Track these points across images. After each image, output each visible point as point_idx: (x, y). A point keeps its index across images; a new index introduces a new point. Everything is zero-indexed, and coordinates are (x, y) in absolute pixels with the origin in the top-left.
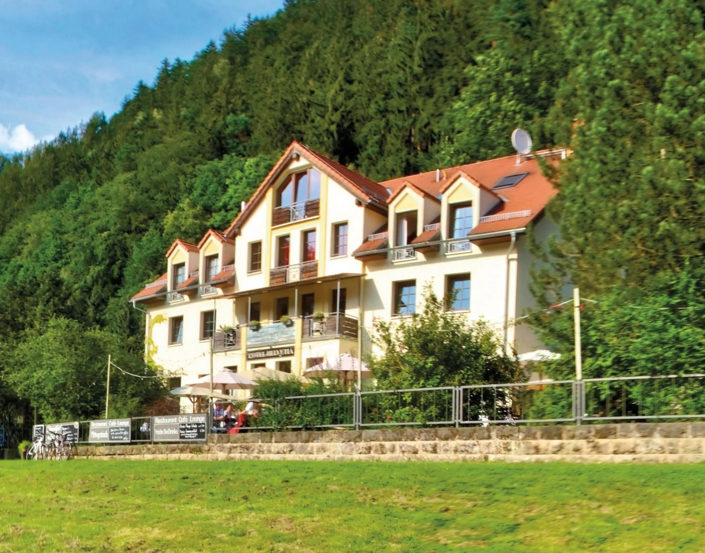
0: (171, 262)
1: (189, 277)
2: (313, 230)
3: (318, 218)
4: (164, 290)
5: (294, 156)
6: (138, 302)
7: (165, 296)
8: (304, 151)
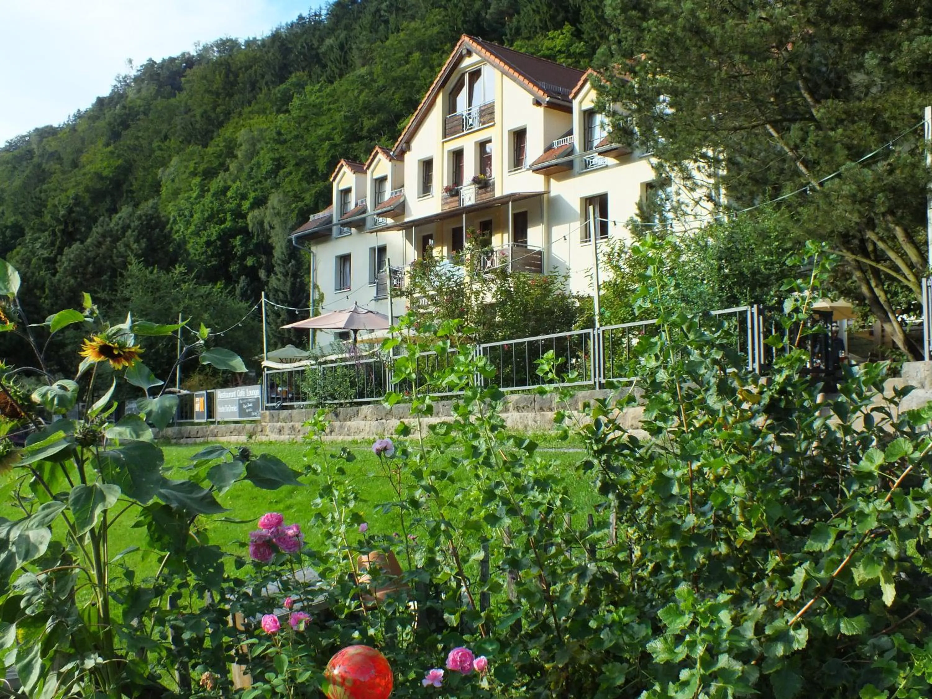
0: (337, 186)
1: (356, 205)
2: (490, 141)
3: (493, 125)
4: (329, 220)
5: (464, 52)
6: (298, 238)
7: (330, 230)
8: (475, 44)
